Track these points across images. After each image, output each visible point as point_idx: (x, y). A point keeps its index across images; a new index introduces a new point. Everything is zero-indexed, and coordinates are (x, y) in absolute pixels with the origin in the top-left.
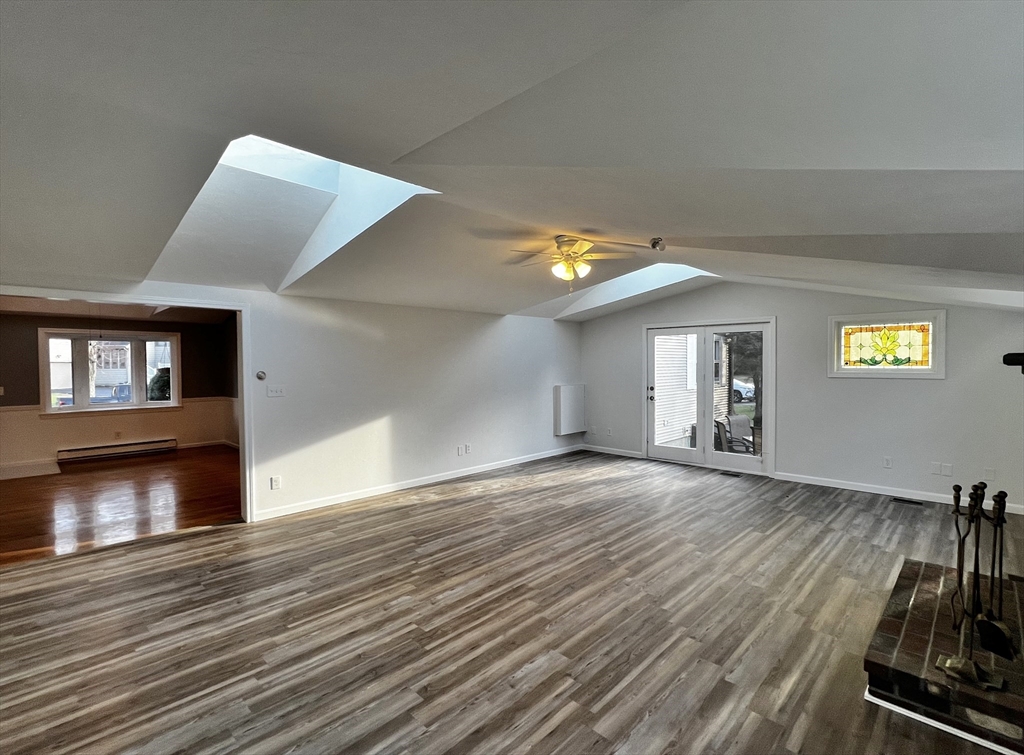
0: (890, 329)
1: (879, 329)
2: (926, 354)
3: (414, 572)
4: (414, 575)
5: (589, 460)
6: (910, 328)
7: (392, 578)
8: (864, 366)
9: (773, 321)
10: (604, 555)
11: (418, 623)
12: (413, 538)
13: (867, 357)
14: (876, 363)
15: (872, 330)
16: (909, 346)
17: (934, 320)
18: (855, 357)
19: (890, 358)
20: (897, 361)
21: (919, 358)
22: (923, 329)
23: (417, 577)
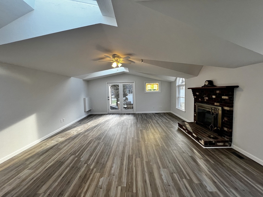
0: (153, 84)
1: (151, 84)
2: (158, 89)
3: (91, 168)
4: (93, 169)
5: (93, 118)
6: (156, 84)
7: (86, 175)
8: (149, 91)
9: (135, 82)
11: (119, 185)
12: (73, 156)
13: (150, 89)
14: (151, 90)
15: (150, 84)
16: (156, 87)
17: (159, 83)
18: (148, 89)
19: (153, 89)
20: (154, 90)
21: (157, 89)
22: (157, 84)
23: (95, 169)
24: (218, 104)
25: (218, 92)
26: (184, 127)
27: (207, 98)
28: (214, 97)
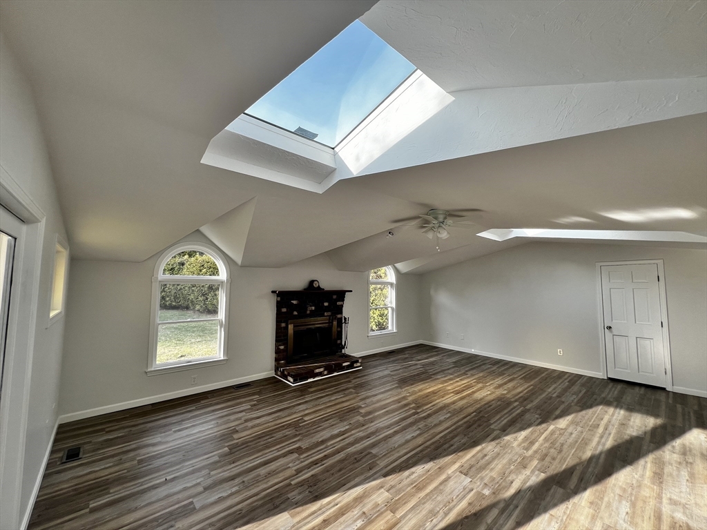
10: (419, 407)
24: (329, 313)
25: (335, 297)
26: (317, 371)
27: (313, 308)
28: (326, 304)
